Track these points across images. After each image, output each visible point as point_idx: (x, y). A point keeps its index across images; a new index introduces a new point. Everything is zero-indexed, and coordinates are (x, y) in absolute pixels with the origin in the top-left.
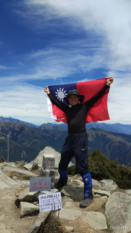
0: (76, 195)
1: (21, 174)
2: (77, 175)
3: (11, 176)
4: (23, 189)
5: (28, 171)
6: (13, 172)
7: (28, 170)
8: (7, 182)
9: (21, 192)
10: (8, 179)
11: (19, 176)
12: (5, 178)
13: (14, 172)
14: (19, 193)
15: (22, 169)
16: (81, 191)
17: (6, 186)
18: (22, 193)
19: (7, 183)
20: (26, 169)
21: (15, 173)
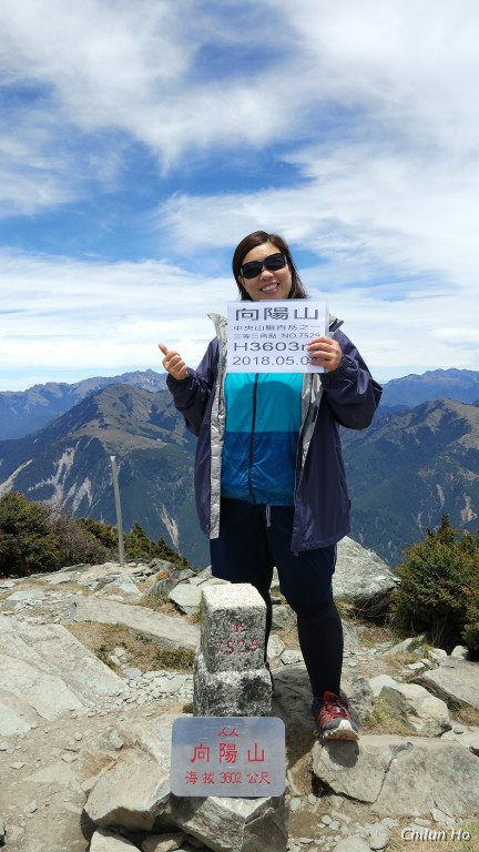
0: (396, 790)
1: (147, 640)
2: (409, 641)
3: (102, 650)
4: (114, 755)
5: (181, 620)
6: (112, 626)
7: (183, 613)
8: (81, 677)
9: (103, 770)
10: (85, 663)
11: (137, 645)
12: (72, 656)
13: (118, 628)
14: (95, 774)
15: (156, 607)
16: (422, 764)
17: (68, 700)
18: (104, 780)
19: (74, 686)
20: (178, 608)
21: (123, 634)
